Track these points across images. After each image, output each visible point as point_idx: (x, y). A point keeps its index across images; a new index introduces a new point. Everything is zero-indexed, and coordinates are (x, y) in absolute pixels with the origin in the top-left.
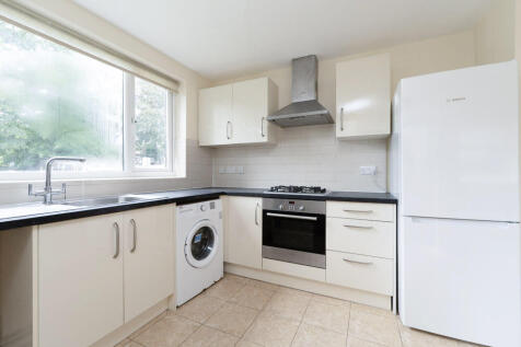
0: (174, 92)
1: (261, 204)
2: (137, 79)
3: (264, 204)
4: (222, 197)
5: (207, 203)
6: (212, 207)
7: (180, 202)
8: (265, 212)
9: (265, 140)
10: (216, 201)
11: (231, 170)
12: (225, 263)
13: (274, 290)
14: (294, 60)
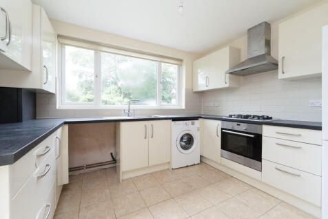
0: (180, 66)
1: (220, 124)
2: (163, 64)
3: (222, 124)
4: (200, 119)
5: (190, 122)
6: (193, 124)
7: (174, 119)
8: (222, 129)
9: (227, 85)
10: (196, 121)
11: (211, 104)
12: (201, 156)
13: (226, 177)
14: (249, 30)
